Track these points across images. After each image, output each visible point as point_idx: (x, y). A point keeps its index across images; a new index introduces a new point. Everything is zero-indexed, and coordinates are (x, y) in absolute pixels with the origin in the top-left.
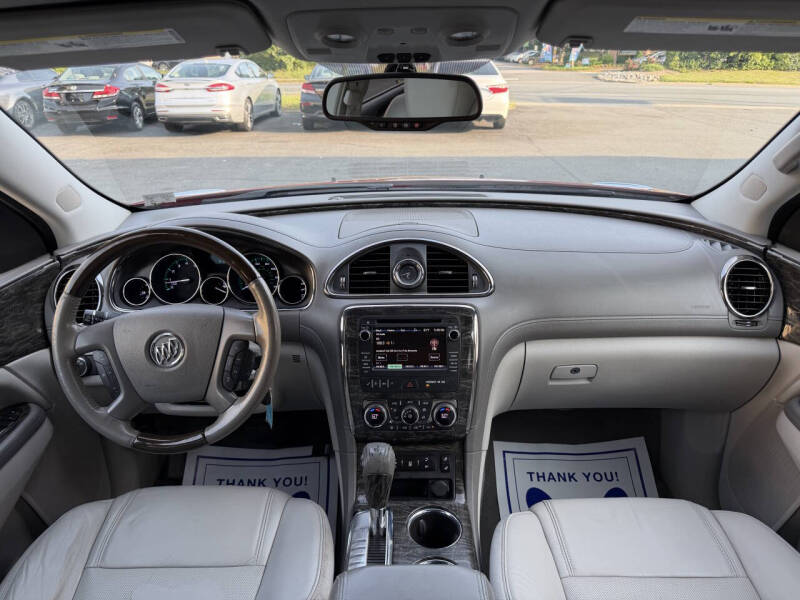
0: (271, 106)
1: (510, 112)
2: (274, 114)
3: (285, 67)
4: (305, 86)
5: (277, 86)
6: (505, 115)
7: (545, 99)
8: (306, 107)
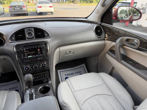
1: (54, 11)
2: (3, 14)
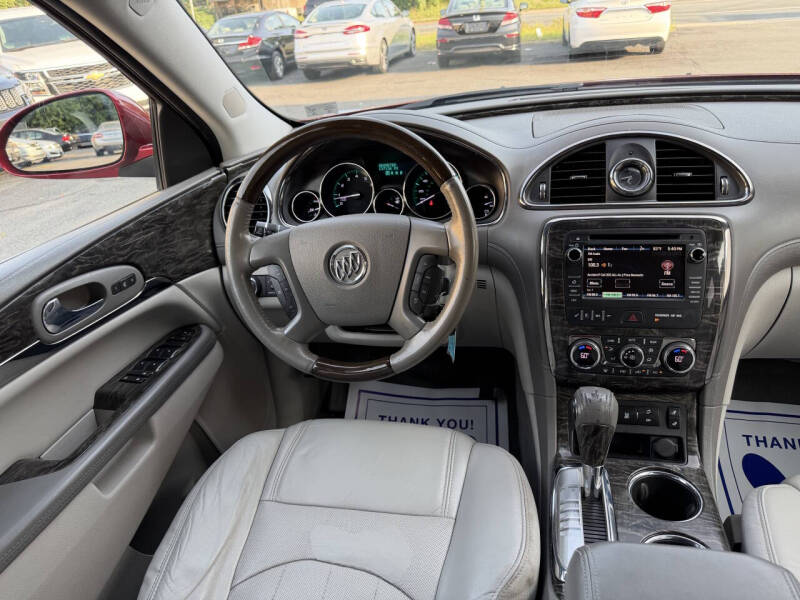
0: (405, 46)
1: (671, 35)
2: (409, 55)
3: (418, 6)
4: (443, 21)
5: (412, 25)
6: (665, 38)
7: (710, 19)
8: (443, 44)
